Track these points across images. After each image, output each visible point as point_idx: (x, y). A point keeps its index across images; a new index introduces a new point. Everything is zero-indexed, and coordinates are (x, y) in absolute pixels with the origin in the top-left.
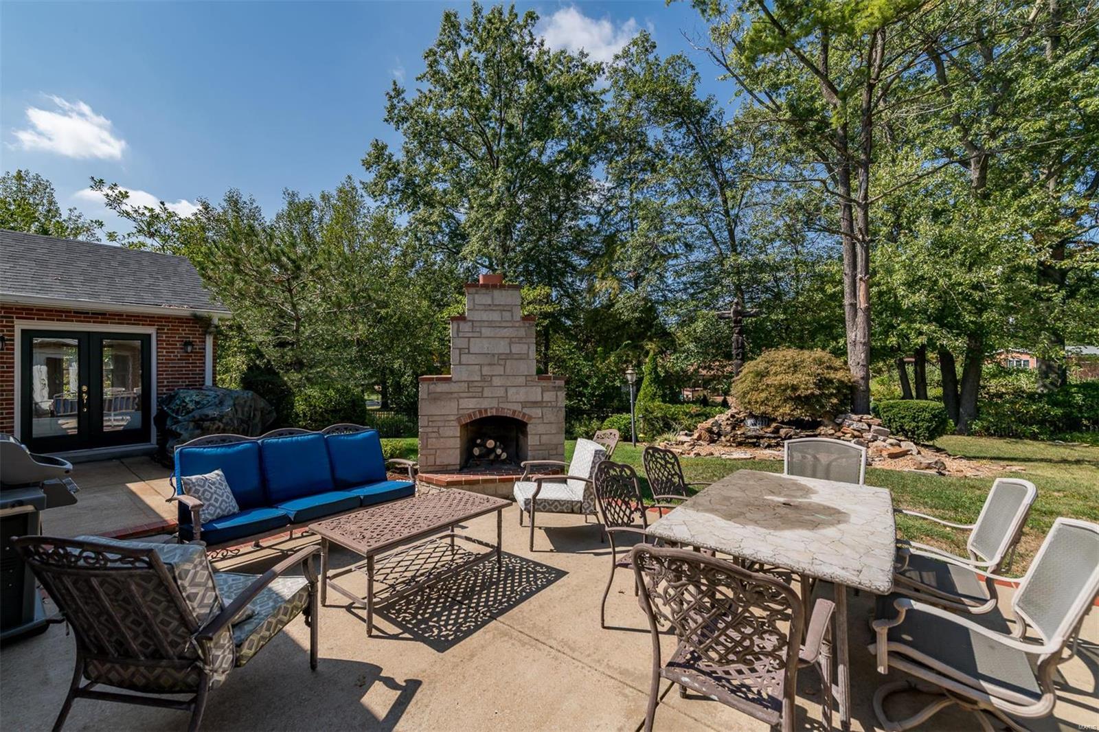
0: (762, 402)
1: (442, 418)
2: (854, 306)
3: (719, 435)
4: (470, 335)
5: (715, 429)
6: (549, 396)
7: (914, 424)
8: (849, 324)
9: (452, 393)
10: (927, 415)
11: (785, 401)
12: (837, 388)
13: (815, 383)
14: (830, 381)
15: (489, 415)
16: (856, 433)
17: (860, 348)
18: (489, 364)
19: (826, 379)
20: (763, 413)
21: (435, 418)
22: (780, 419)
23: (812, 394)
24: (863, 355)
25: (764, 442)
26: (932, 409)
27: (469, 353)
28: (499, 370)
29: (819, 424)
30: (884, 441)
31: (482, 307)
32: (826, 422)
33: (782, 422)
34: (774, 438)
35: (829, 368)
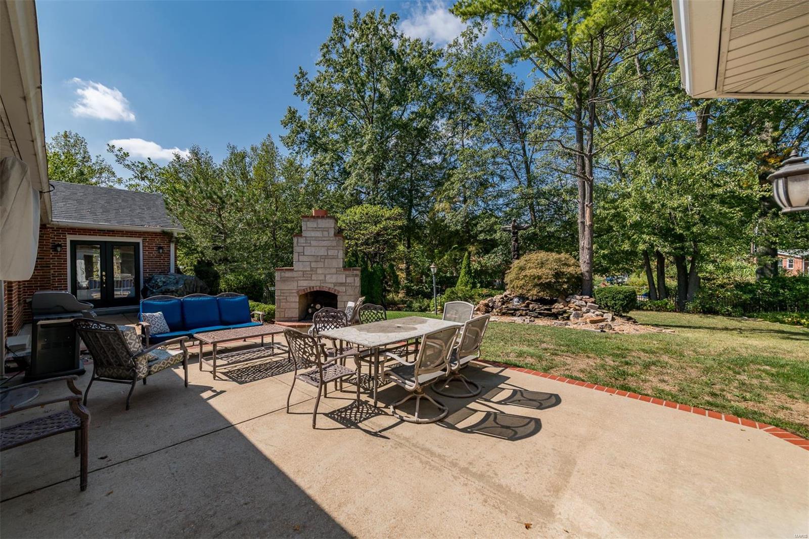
0: (521, 287)
1: (288, 291)
2: (583, 223)
3: (493, 308)
4: (304, 245)
5: (491, 304)
6: (349, 280)
7: (613, 302)
8: (581, 236)
9: (294, 277)
10: (621, 296)
11: (535, 286)
12: (568, 278)
13: (553, 275)
14: (564, 274)
15: (315, 290)
16: (577, 308)
17: (586, 251)
18: (315, 261)
19: (561, 272)
20: (521, 294)
21: (284, 291)
22: (530, 298)
23: (550, 282)
24: (588, 257)
25: (518, 313)
26: (625, 292)
27: (304, 255)
28: (321, 265)
29: (556, 301)
30: (594, 313)
31: (311, 229)
32: (560, 299)
33: (532, 300)
34: (526, 310)
35: (565, 264)
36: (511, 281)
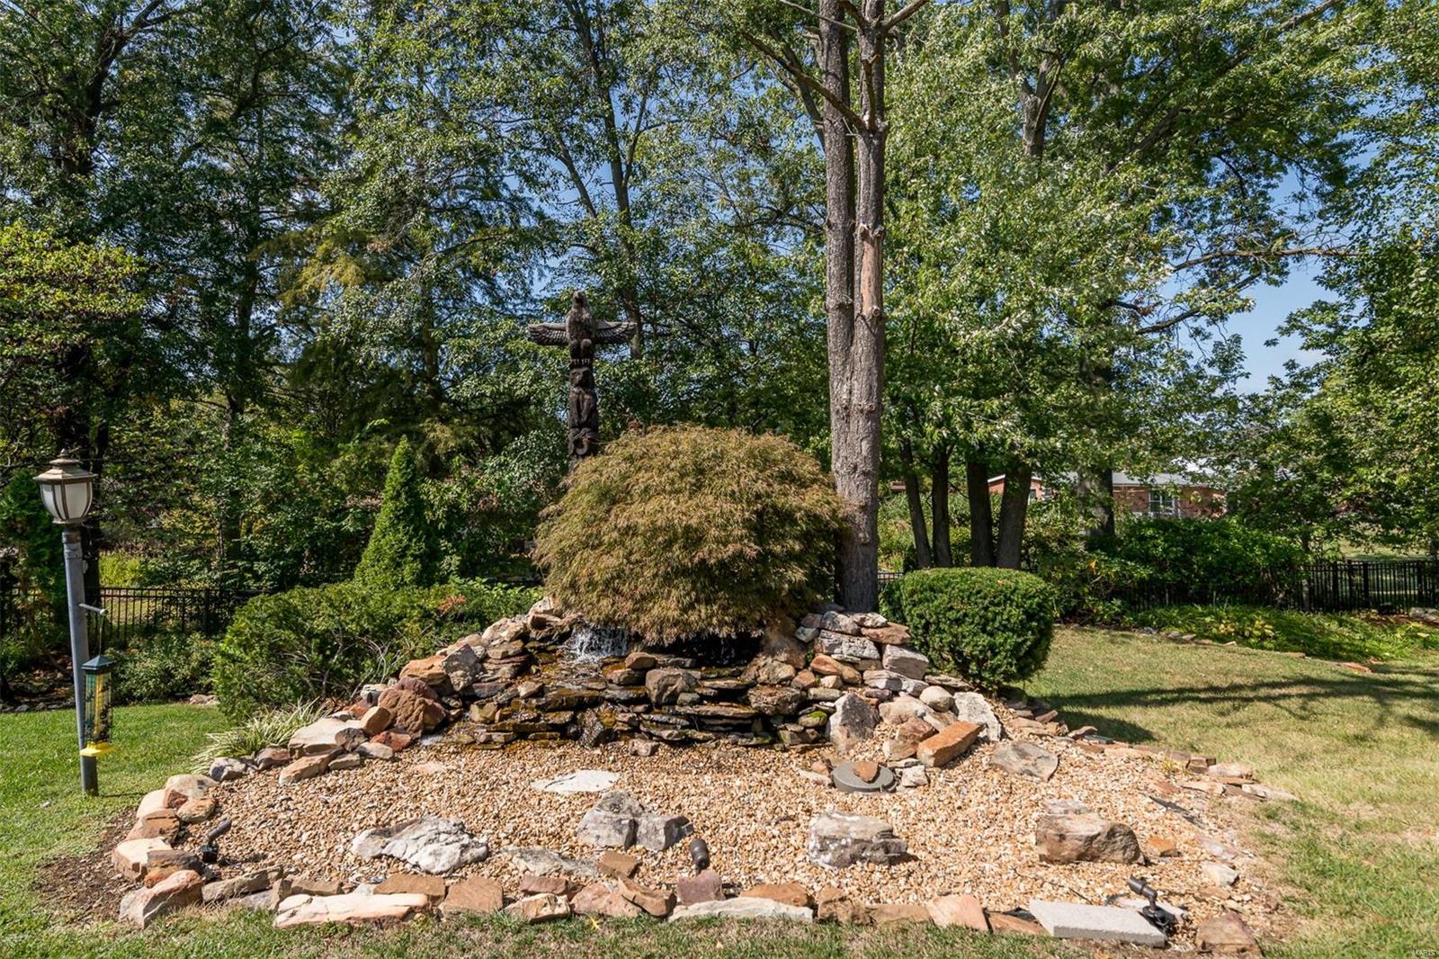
0: (607, 583)
2: (847, 310)
3: (466, 699)
5: (458, 679)
7: (984, 640)
8: (834, 360)
10: (1016, 614)
11: (668, 580)
13: (746, 522)
14: (787, 517)
17: (859, 425)
19: (777, 511)
20: (609, 620)
22: (651, 637)
23: (739, 555)
24: (865, 445)
30: (916, 694)
32: (774, 638)
34: (629, 702)
35: (787, 477)
36: (565, 556)
